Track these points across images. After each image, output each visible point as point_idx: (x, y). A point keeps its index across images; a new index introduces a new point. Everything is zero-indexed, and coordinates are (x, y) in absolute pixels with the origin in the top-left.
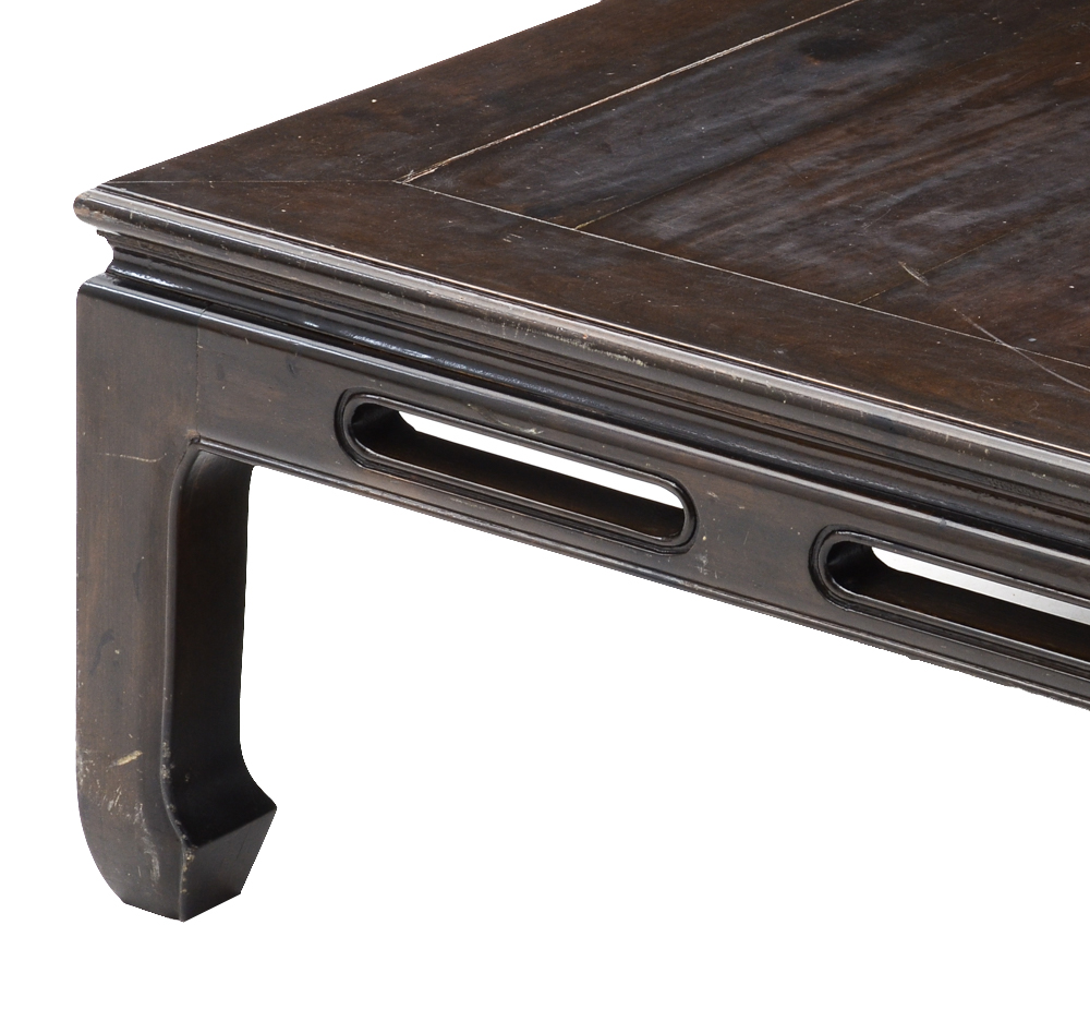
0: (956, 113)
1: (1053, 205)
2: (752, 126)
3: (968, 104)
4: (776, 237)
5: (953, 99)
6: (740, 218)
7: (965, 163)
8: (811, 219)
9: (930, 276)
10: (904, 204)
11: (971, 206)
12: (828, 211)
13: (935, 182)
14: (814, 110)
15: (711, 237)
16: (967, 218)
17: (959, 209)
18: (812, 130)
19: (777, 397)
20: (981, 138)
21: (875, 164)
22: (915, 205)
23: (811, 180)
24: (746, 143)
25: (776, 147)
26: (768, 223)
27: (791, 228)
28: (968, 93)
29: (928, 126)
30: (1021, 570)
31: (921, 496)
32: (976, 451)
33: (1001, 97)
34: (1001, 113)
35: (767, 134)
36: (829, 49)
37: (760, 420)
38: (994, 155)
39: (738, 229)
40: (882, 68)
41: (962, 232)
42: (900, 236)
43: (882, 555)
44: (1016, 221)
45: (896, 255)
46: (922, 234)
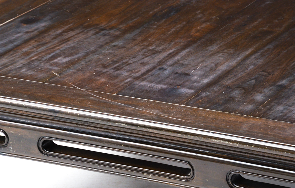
0: (61, 34)
1: (87, 54)
2: (11, 42)
3: (64, 32)
4: (20, 68)
5: (60, 31)
6: (11, 65)
7: (65, 46)
8: (29, 63)
9: (60, 74)
10: (51, 57)
11: (68, 56)
12: (33, 61)
13: (58, 51)
14: (26, 37)
15: (4, 70)
16: (67, 59)
17: (65, 57)
18: (26, 42)
19: (26, 107)
20: (68, 40)
21: (43, 48)
22: (54, 57)
23: (27, 54)
24: (10, 46)
25: (18, 47)
26: (19, 65)
27: (24, 66)
28: (63, 29)
29: (55, 38)
30: (90, 142)
31: (64, 127)
32: (76, 115)
33: (71, 29)
34: (72, 33)
35: (15, 43)
36: (28, 21)
37: (22, 113)
38: (71, 44)
39: (11, 67)
40: (42, 25)
41: (66, 63)
42: (51, 65)
43: (55, 142)
44: (79, 59)
45: (51, 70)
46: (57, 64)
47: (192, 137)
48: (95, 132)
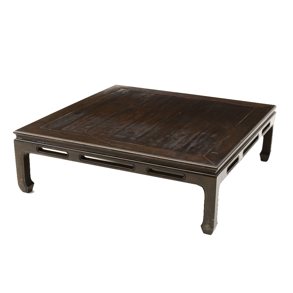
0: (88, 118)
1: (97, 125)
2: (70, 120)
3: (89, 117)
4: (73, 130)
5: (88, 117)
6: (70, 128)
7: (89, 122)
8: (76, 128)
9: (87, 132)
10: (84, 126)
11: (90, 126)
12: (78, 127)
13: (87, 124)
14: (76, 119)
15: (68, 130)
16: (90, 127)
17: (89, 126)
18: (76, 120)
19: (75, 143)
20: (90, 120)
21: (81, 123)
22: (85, 126)
23: (76, 125)
24: (70, 122)
25: (73, 122)
26: (73, 128)
27: (75, 129)
28: (89, 116)
29: (86, 119)
30: (97, 156)
31: (88, 151)
32: (93, 146)
33: (92, 116)
34: (92, 118)
35: (72, 121)
36: (76, 113)
37: (74, 146)
38: (92, 121)
39: (70, 129)
40: (81, 115)
41: (90, 128)
42: (84, 129)
43: (85, 156)
44: (94, 127)
45: (84, 130)
46: (86, 128)
47: (134, 155)
48: (99, 153)
